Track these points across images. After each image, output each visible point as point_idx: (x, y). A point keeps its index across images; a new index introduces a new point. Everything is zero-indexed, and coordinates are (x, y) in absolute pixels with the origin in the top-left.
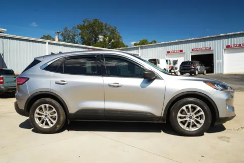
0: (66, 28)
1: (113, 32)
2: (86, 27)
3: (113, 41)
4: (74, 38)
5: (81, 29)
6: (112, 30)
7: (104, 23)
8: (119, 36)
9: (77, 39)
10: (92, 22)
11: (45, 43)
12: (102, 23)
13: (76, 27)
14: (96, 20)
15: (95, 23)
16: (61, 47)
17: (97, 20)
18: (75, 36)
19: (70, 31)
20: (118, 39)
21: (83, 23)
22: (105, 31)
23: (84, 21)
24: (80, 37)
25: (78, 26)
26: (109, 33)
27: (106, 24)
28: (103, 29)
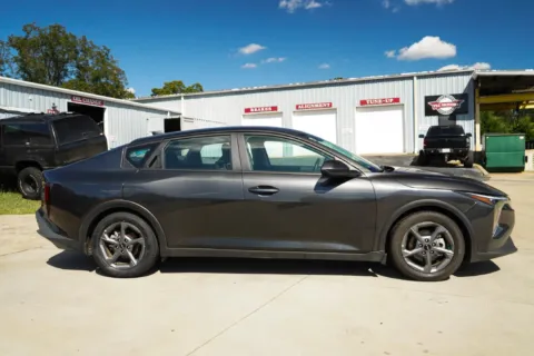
1: (103, 58)
2: (33, 44)
3: (103, 80)
5: (19, 48)
6: (99, 54)
7: (79, 37)
8: (119, 70)
10: (48, 31)
12: (74, 37)
13: (6, 40)
14: (57, 28)
15: (54, 35)
17: (59, 27)
20: (117, 76)
21: (23, 35)
22: (81, 55)
23: (25, 29)
24: (15, 66)
25: (10, 40)
26: (91, 63)
27: (84, 39)
28: (77, 52)
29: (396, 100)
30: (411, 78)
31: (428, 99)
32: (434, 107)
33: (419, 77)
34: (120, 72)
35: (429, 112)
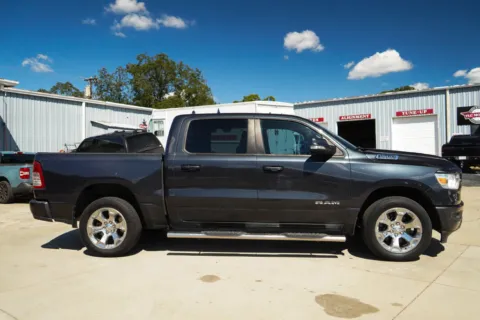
0: (104, 69)
1: (195, 79)
2: (144, 69)
3: (194, 96)
4: (119, 90)
5: (134, 74)
6: (193, 75)
7: (177, 63)
8: (206, 88)
9: (126, 91)
10: (155, 59)
11: (80, 103)
12: (174, 63)
13: (125, 67)
14: (162, 57)
15: (159, 62)
16: (108, 111)
17: (163, 55)
18: (121, 85)
19: (112, 77)
20: (204, 92)
21: (137, 62)
22: (178, 77)
23: (138, 58)
24: (130, 87)
25: (128, 67)
26: (186, 82)
27: (181, 64)
28: (175, 74)
29: (430, 111)
30: (443, 92)
31: (460, 110)
32: (467, 117)
33: (452, 91)
34: (208, 89)
35: (461, 121)
